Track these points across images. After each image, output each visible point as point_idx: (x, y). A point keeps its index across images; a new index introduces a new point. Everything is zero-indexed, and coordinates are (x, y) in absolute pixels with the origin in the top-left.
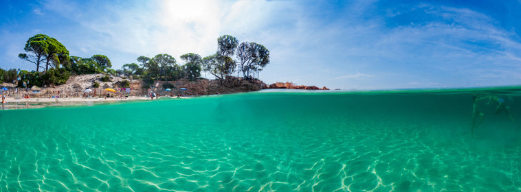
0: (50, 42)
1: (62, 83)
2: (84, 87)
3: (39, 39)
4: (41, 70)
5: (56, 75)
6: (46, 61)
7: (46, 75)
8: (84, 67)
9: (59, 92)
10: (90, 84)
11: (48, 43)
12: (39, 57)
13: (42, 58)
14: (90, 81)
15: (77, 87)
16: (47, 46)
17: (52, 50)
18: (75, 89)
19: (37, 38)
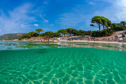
0: (101, 18)
1: (111, 35)
2: (119, 37)
3: (96, 18)
4: (101, 30)
5: (107, 32)
6: (103, 26)
7: (103, 32)
8: (118, 27)
9: (108, 39)
10: (121, 36)
11: (101, 19)
12: (99, 25)
13: (100, 25)
14: (121, 34)
15: (116, 37)
16: (101, 20)
17: (103, 21)
18: (115, 38)
19: (95, 18)
